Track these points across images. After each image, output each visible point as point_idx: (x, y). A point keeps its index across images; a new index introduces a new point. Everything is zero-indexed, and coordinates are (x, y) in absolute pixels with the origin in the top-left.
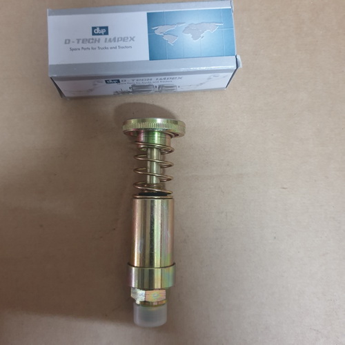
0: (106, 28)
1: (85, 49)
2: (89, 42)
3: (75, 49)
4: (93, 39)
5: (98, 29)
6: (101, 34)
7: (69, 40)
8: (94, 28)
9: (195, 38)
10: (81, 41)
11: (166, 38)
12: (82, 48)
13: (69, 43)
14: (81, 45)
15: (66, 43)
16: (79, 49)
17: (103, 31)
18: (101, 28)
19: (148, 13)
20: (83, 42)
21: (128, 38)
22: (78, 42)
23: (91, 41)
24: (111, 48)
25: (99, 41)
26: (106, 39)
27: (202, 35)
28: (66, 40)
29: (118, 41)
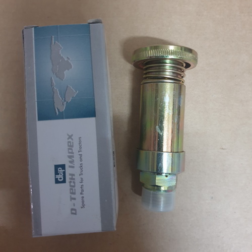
0: (56, 167)
1: (82, 191)
2: (74, 186)
3: (83, 201)
4: (70, 182)
5: (58, 177)
6: (64, 173)
7: (72, 209)
8: (57, 182)
9: (69, 66)
10: (73, 196)
11: (69, 100)
12: (81, 194)
13: (75, 210)
14: (78, 196)
15: (75, 214)
16: (83, 197)
17: (61, 171)
18: (57, 173)
19: (39, 120)
20: (74, 193)
21: (69, 142)
22: (74, 199)
23: (72, 184)
24: (81, 160)
25: (73, 175)
26: (70, 167)
27: (66, 59)
28: (72, 213)
29: (72, 153)
